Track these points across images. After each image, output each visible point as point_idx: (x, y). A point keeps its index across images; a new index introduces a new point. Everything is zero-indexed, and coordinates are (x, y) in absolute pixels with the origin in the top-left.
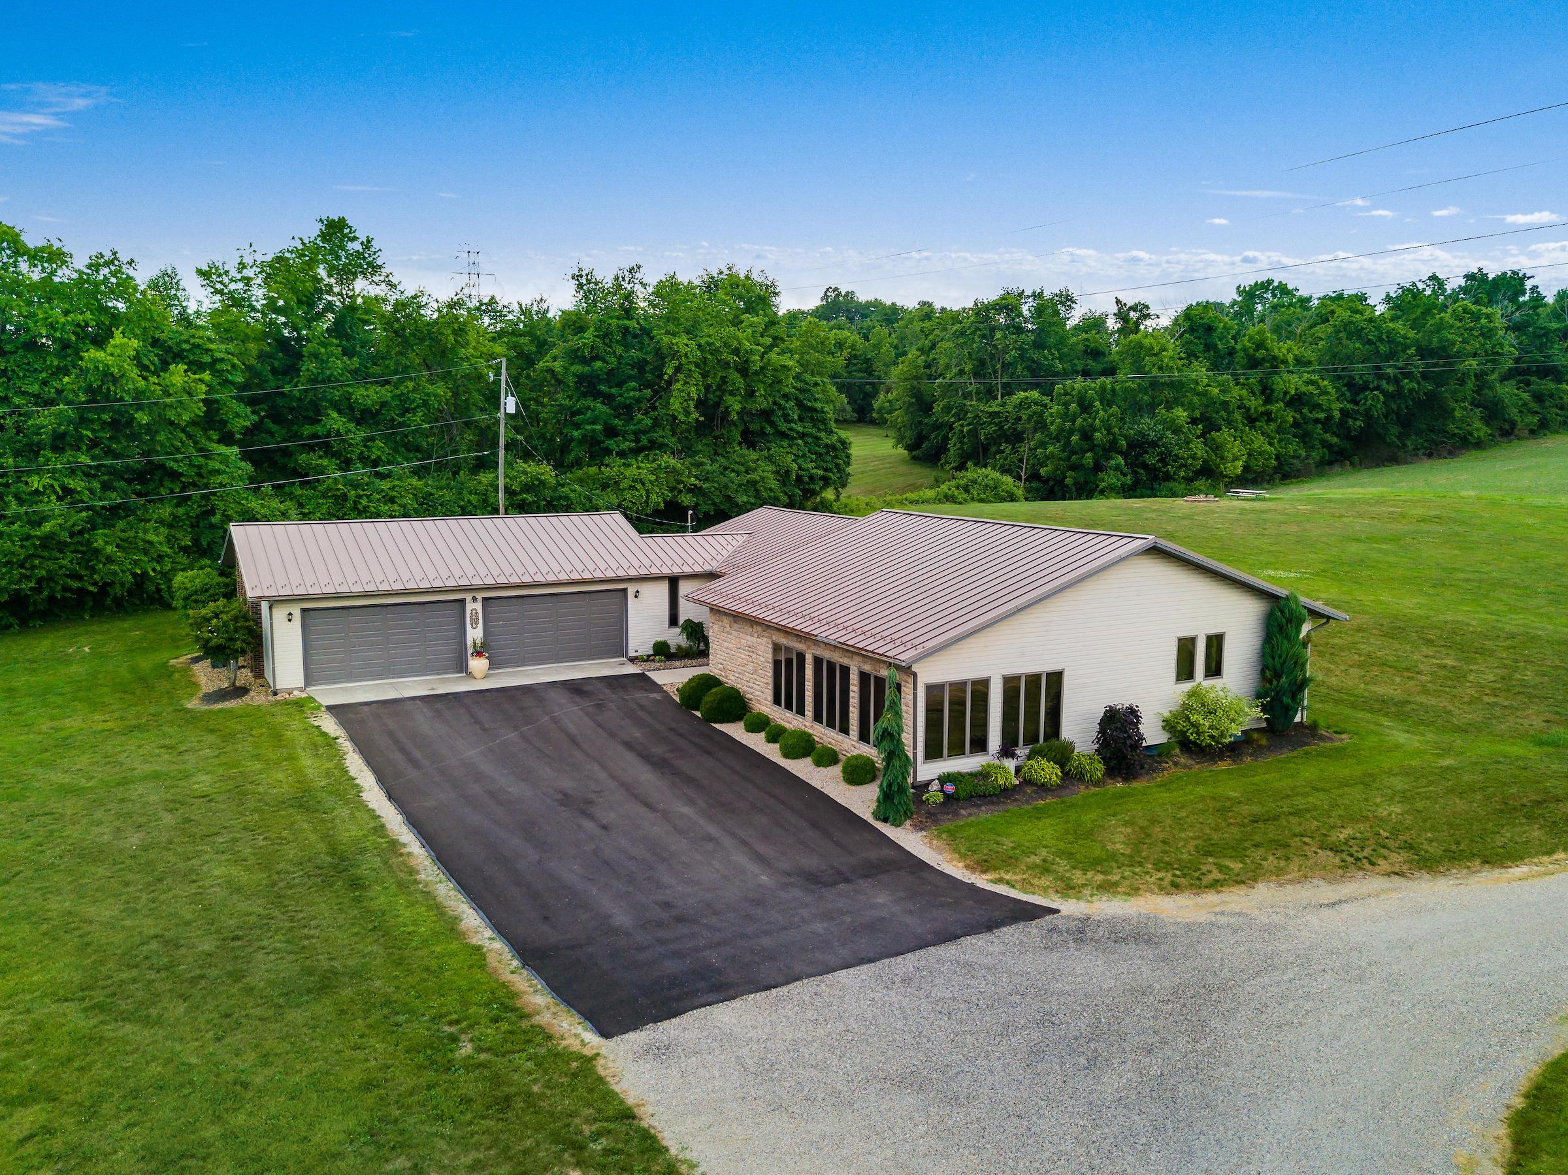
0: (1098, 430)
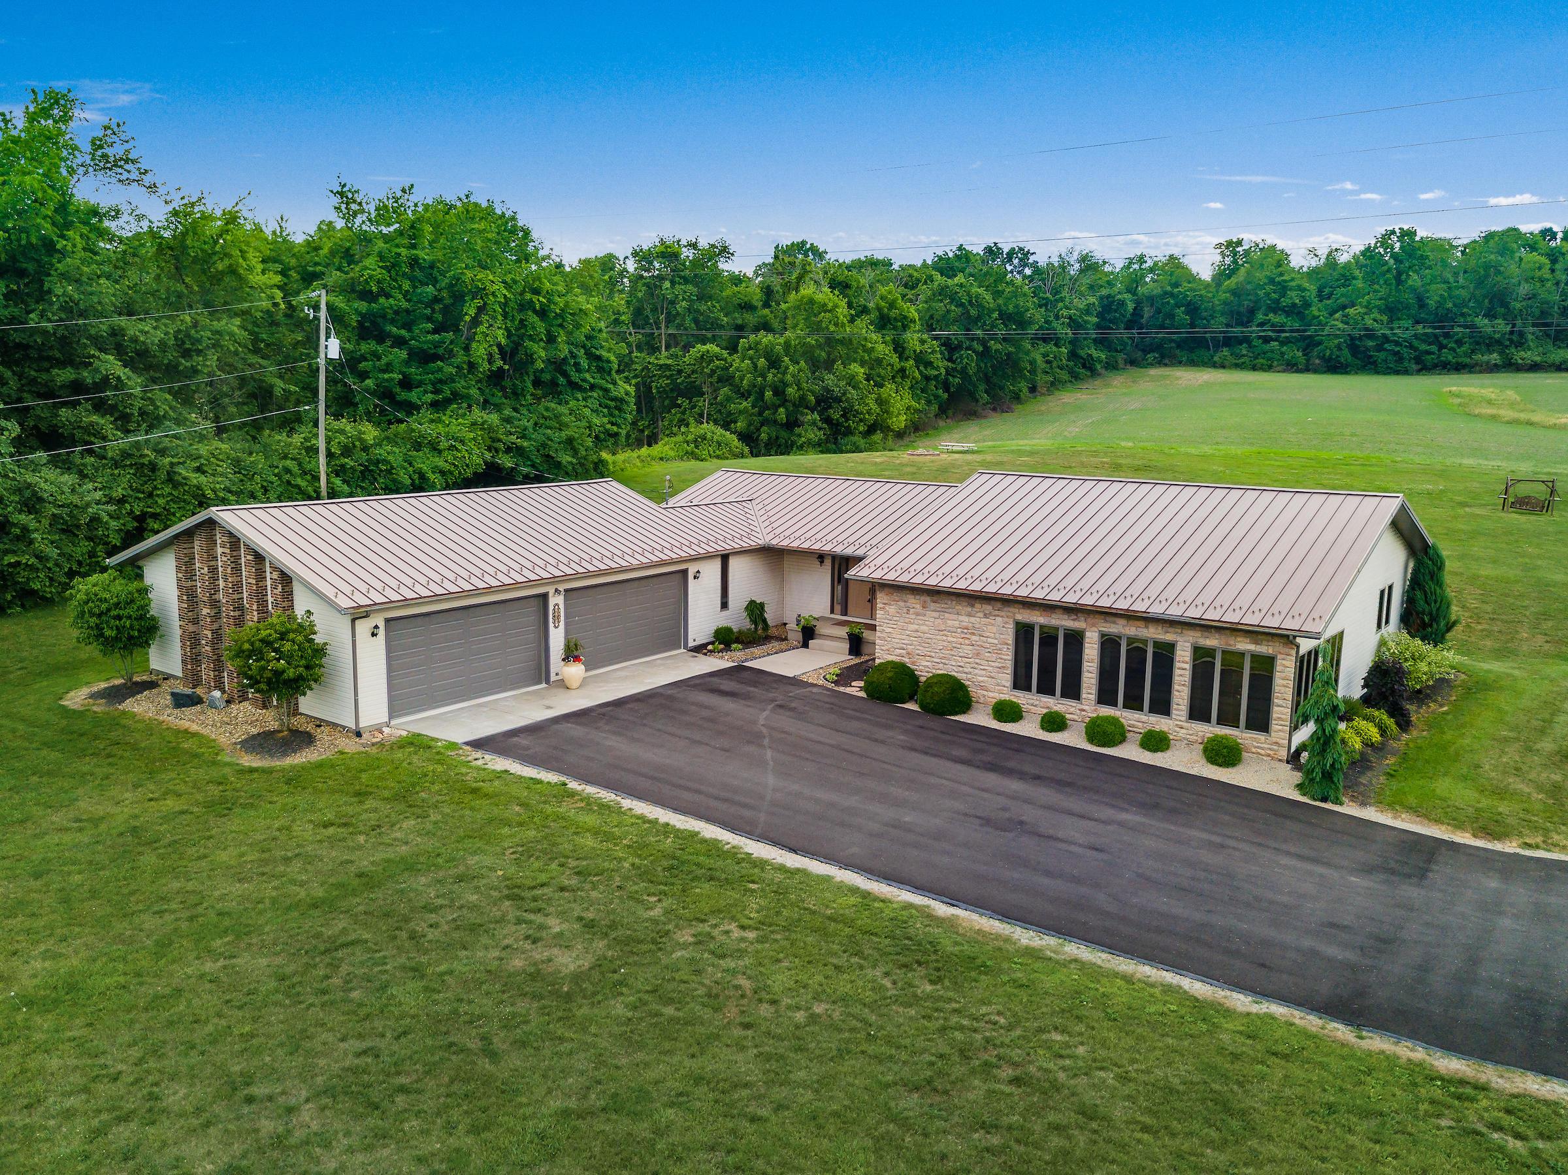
0: (790, 385)
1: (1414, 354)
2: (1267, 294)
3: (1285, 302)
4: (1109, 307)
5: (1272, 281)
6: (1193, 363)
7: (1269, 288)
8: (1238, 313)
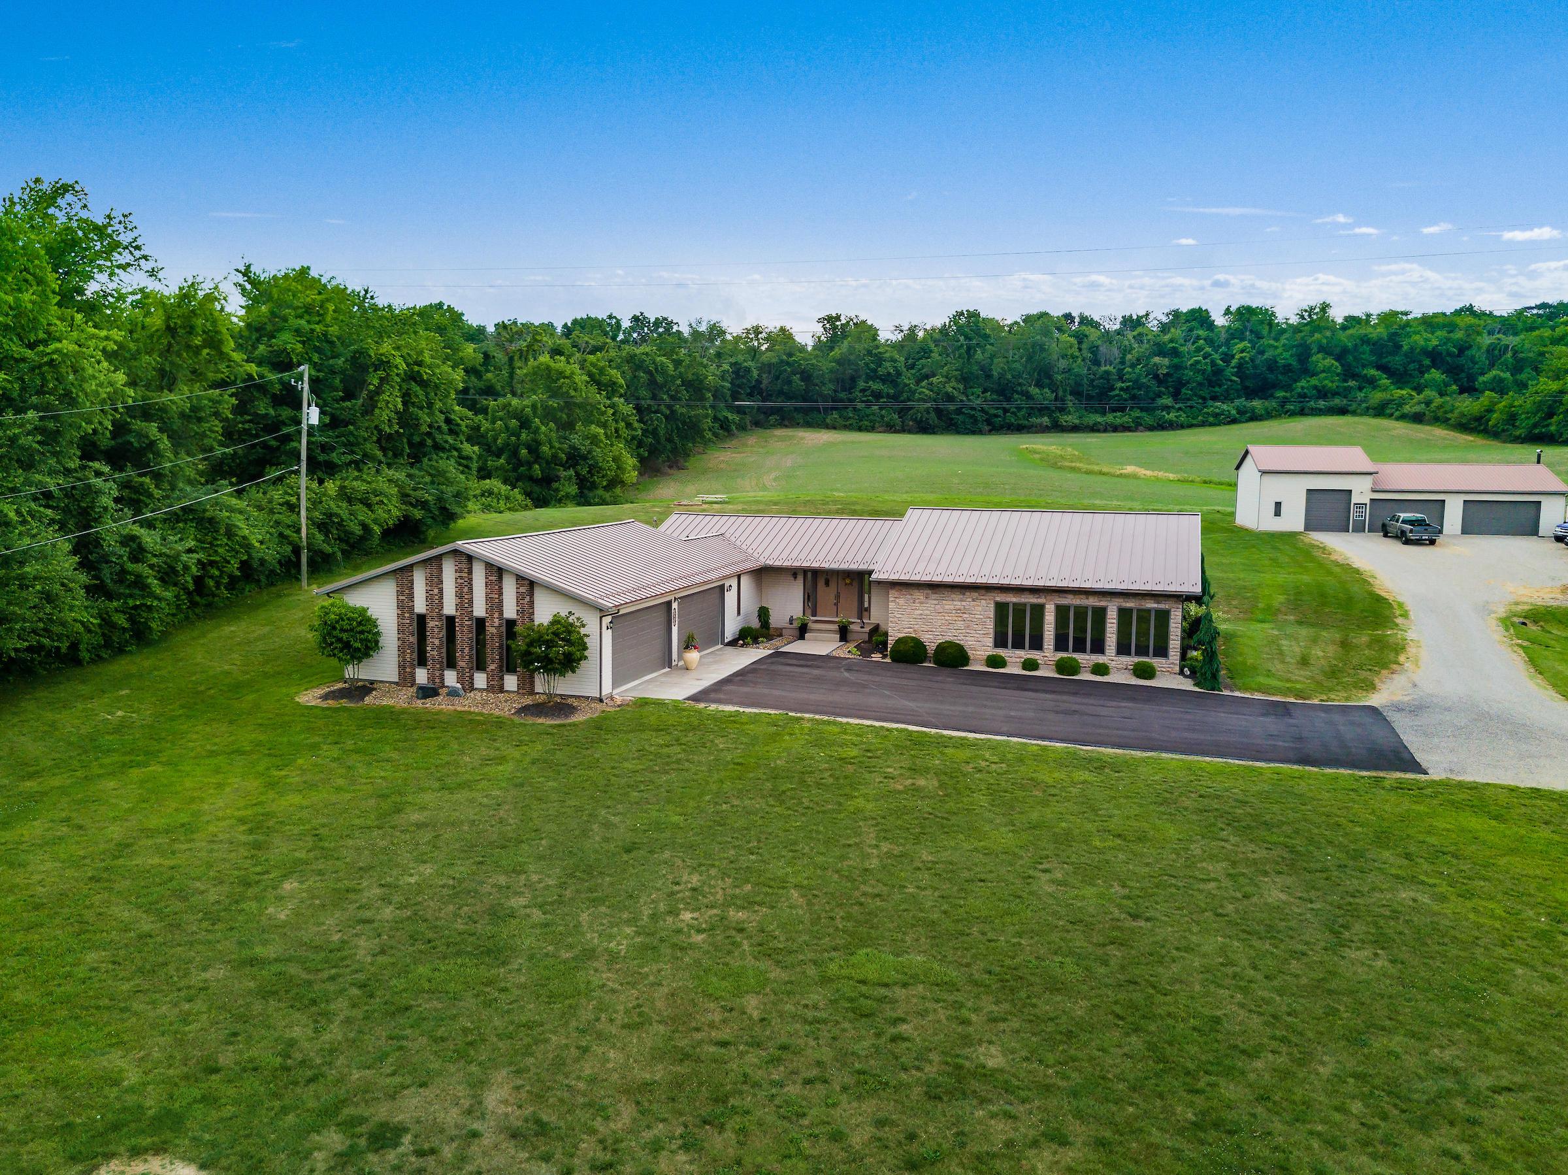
0: (543, 444)
1: (985, 417)
2: (867, 364)
3: (881, 371)
4: (739, 371)
5: (869, 353)
6: (809, 425)
7: (868, 359)
8: (843, 381)
